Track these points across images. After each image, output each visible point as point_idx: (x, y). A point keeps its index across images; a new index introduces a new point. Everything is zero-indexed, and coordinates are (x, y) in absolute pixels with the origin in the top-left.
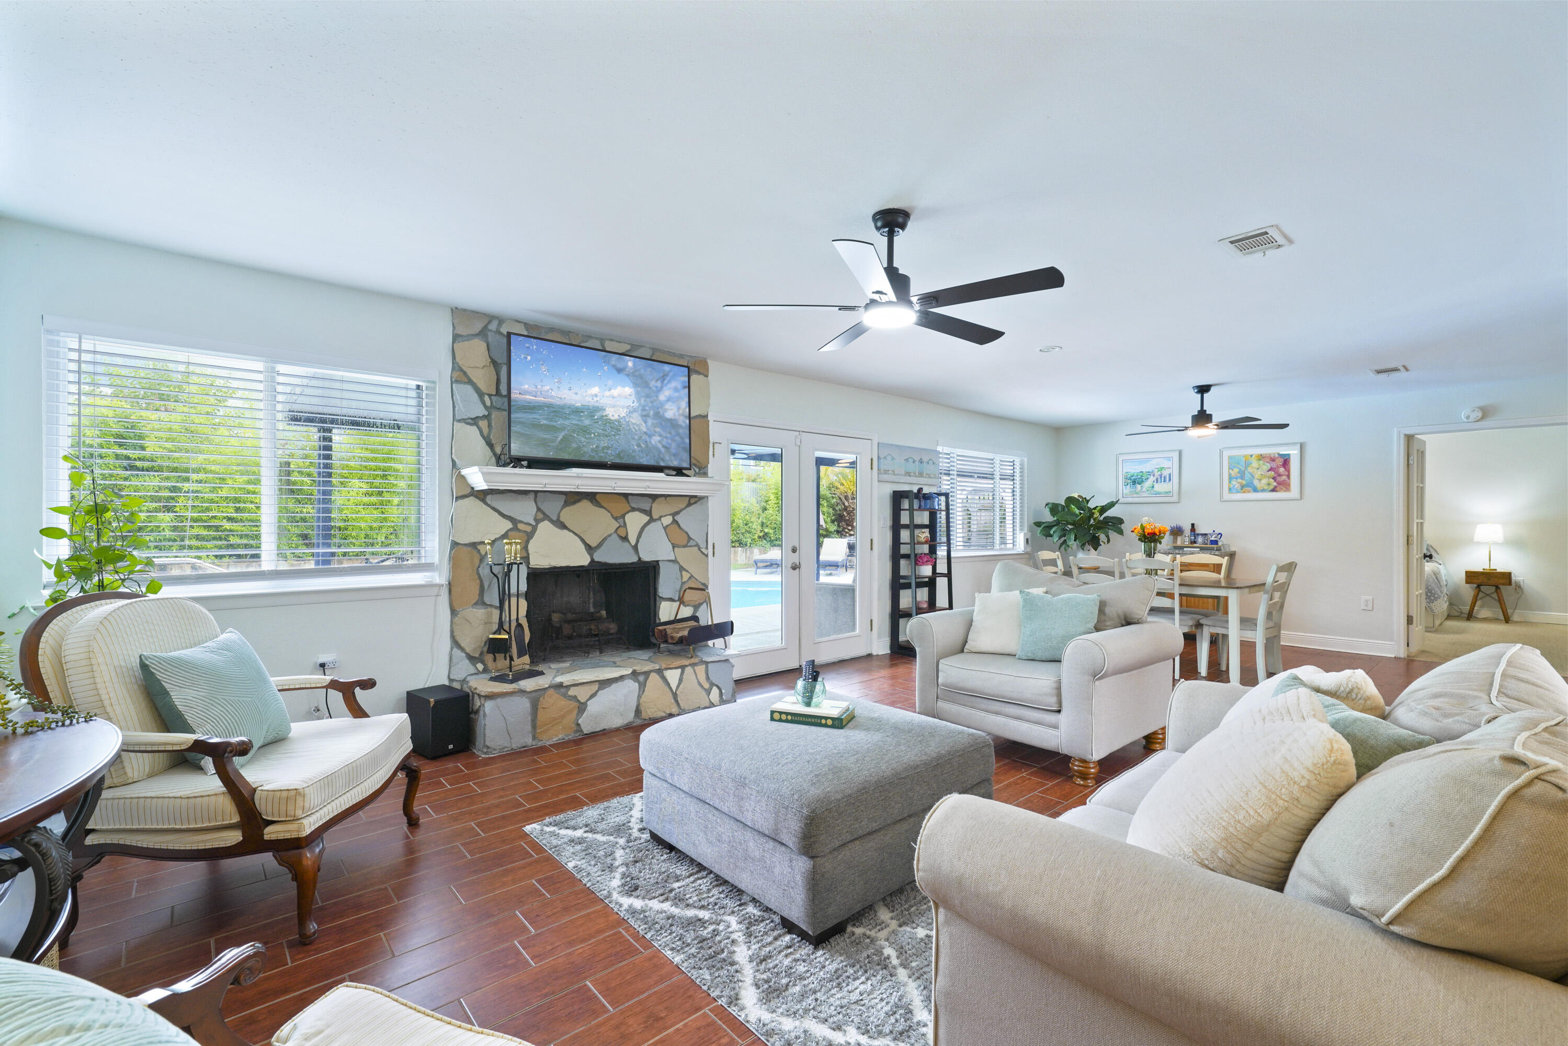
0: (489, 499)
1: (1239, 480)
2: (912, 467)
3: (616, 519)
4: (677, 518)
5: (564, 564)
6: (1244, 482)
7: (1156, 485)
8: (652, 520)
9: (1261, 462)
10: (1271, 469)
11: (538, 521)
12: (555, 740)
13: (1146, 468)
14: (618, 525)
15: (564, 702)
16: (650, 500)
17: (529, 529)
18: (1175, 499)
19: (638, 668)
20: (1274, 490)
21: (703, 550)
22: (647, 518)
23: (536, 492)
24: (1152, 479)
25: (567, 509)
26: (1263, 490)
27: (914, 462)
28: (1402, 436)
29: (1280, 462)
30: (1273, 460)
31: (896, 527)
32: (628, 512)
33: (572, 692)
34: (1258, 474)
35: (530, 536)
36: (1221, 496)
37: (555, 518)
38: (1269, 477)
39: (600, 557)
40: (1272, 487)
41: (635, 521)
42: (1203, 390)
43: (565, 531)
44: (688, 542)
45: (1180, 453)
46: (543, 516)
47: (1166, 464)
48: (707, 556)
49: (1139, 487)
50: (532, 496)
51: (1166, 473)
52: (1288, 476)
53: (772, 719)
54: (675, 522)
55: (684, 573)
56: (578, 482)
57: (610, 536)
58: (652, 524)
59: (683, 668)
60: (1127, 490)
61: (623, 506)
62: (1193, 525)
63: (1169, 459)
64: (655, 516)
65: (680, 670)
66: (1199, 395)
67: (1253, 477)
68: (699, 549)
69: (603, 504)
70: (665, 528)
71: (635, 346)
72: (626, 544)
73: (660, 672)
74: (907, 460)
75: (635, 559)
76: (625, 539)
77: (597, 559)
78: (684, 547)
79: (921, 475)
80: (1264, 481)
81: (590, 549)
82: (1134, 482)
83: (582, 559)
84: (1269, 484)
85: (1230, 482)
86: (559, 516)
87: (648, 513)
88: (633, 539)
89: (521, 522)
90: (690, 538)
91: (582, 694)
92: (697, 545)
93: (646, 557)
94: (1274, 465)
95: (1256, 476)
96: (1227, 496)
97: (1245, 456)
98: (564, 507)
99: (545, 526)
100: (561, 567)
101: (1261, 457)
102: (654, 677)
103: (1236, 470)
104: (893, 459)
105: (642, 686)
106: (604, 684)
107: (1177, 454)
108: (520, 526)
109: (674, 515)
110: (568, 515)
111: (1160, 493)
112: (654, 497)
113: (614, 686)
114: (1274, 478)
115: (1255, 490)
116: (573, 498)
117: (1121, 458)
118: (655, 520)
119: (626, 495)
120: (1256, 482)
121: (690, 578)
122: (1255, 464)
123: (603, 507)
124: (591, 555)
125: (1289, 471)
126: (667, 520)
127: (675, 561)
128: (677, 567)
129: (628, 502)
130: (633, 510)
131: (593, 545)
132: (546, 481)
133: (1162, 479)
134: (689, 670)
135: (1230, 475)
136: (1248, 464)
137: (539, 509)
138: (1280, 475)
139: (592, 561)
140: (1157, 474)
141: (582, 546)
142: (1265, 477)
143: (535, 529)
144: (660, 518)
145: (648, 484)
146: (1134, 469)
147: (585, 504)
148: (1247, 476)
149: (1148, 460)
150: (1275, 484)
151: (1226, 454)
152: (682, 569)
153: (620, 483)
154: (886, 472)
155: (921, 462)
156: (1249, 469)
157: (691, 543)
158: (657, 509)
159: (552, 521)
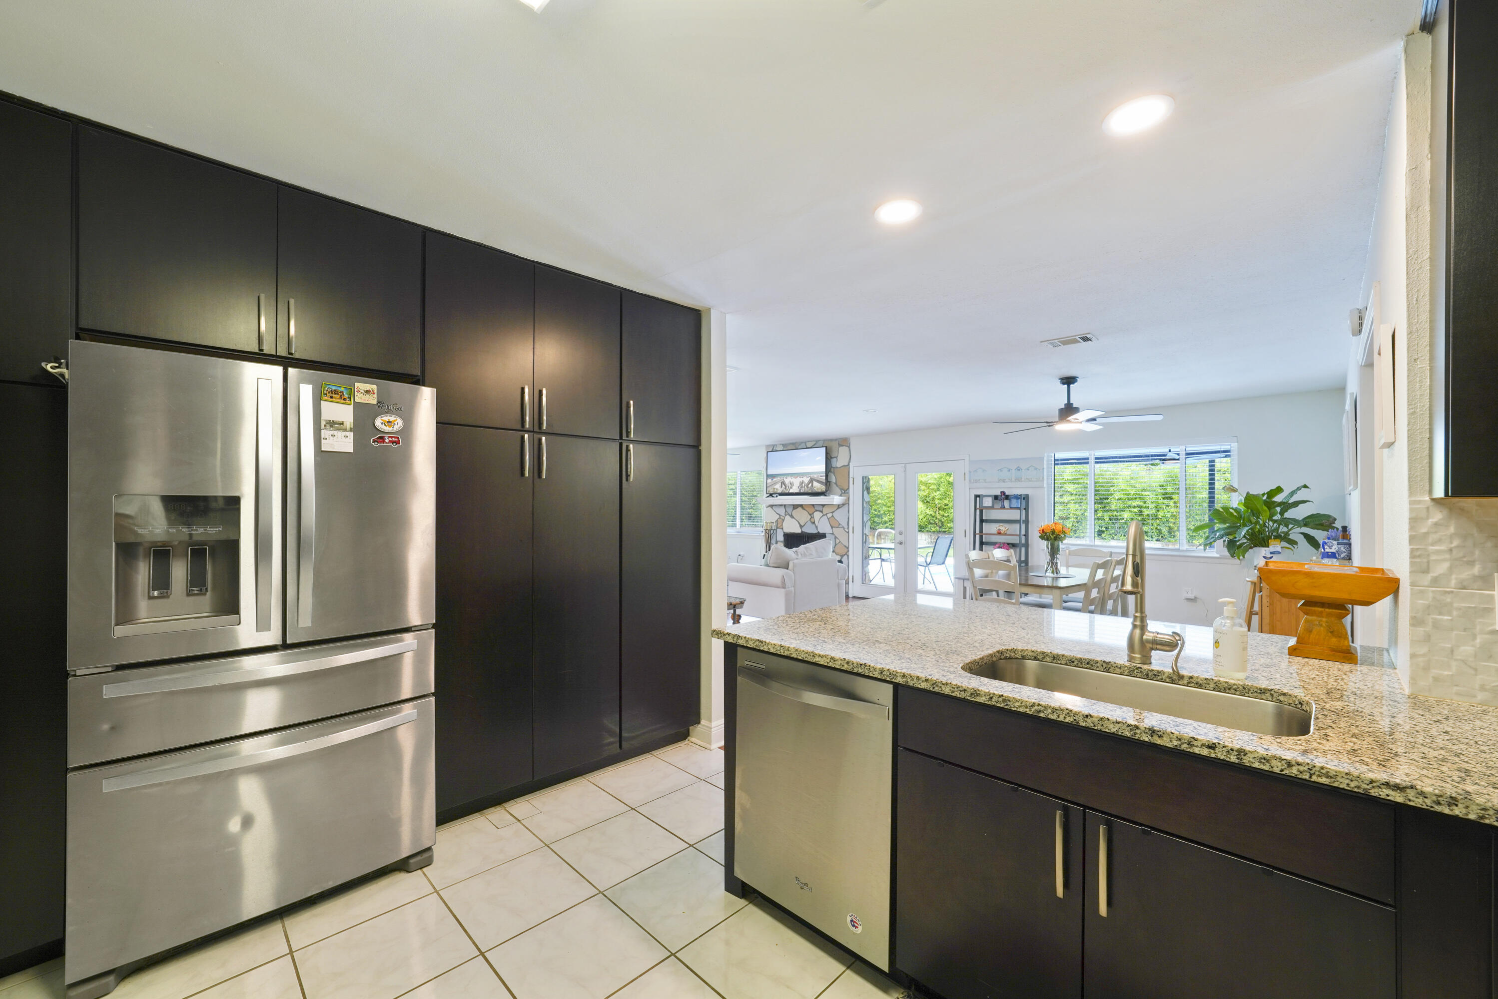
0: (773, 507)
2: (1006, 475)
3: (810, 515)
4: (833, 514)
8: (823, 515)
11: (786, 515)
16: (821, 506)
17: (783, 518)
21: (846, 530)
23: (785, 504)
25: (794, 511)
27: (1009, 471)
31: (976, 522)
32: (814, 512)
35: (783, 520)
41: (817, 515)
43: (794, 519)
46: (787, 513)
48: (848, 532)
50: (783, 506)
54: (833, 516)
55: (837, 540)
57: (808, 521)
58: (824, 517)
61: (812, 510)
68: (844, 529)
69: (805, 508)
70: (828, 519)
71: (817, 441)
72: (814, 525)
74: (1000, 470)
75: (817, 532)
77: (803, 531)
78: (838, 527)
79: (1018, 480)
81: (801, 527)
83: (799, 531)
86: (792, 513)
87: (822, 512)
88: (816, 523)
89: (780, 515)
90: (840, 524)
92: (843, 527)
93: (822, 531)
99: (788, 517)
100: (793, 533)
104: (984, 471)
108: (781, 517)
109: (832, 512)
110: (794, 513)
112: (823, 505)
116: (795, 507)
119: (813, 505)
121: (840, 542)
123: (805, 510)
124: (801, 529)
126: (830, 515)
127: (833, 534)
128: (834, 537)
129: (814, 508)
130: (817, 511)
131: (802, 524)
137: (786, 511)
141: (799, 525)
143: (785, 518)
144: (826, 514)
147: (800, 509)
152: (836, 538)
155: (1018, 469)
157: (840, 526)
158: (825, 510)
159: (789, 515)
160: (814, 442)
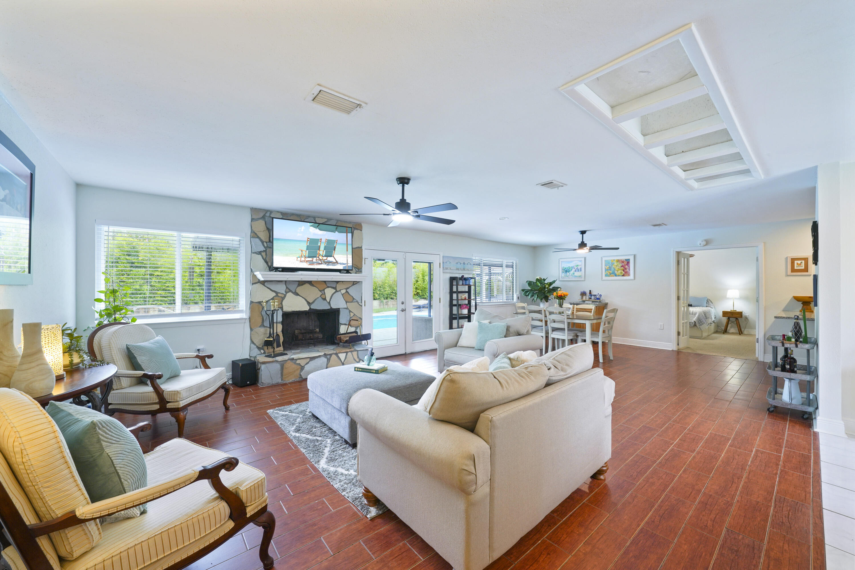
0: (266, 284)
1: (609, 271)
2: (459, 266)
3: (321, 291)
4: (348, 290)
5: (298, 310)
6: (611, 272)
7: (575, 273)
8: (336, 291)
9: (618, 263)
10: (622, 266)
11: (286, 292)
12: (291, 381)
13: (571, 265)
14: (321, 294)
15: (294, 366)
16: (336, 283)
17: (283, 296)
18: (583, 279)
19: (327, 353)
20: (623, 276)
21: (360, 304)
22: (335, 291)
23: (286, 281)
24: (573, 270)
25: (299, 287)
26: (619, 276)
27: (460, 264)
28: (675, 252)
29: (626, 263)
30: (623, 262)
31: (451, 292)
32: (326, 288)
33: (298, 362)
34: (617, 268)
35: (283, 299)
36: (602, 278)
37: (294, 291)
38: (621, 270)
39: (313, 307)
40: (622, 274)
41: (329, 292)
42: (583, 232)
43: (299, 297)
44: (353, 300)
45: (585, 258)
46: (288, 290)
47: (579, 263)
48: (362, 306)
49: (568, 273)
50: (284, 282)
51: (579, 267)
52: (629, 269)
53: (355, 370)
54: (347, 292)
55: (351, 313)
56: (302, 277)
57: (318, 298)
58: (337, 293)
59: (347, 353)
60: (563, 275)
61: (323, 286)
62: (590, 291)
63: (581, 261)
64: (338, 290)
65: (345, 354)
66: (581, 235)
67: (615, 270)
68: (358, 303)
69: (315, 285)
70: (342, 295)
72: (325, 301)
73: (336, 354)
74: (457, 263)
75: (329, 308)
76: (325, 299)
78: (351, 302)
79: (464, 269)
80: (619, 271)
81: (309, 304)
82: (566, 272)
83: (306, 308)
84: (621, 273)
85: (605, 272)
86: (296, 290)
87: (335, 288)
88: (328, 300)
89: (279, 293)
90: (354, 299)
91: (302, 362)
92: (357, 302)
93: (334, 306)
94: (623, 264)
95: (616, 269)
96: (604, 278)
97: (611, 260)
98: (298, 287)
99: (290, 295)
100: (297, 311)
101: (618, 261)
102: (334, 356)
103: (608, 267)
104: (450, 263)
105: (329, 360)
106: (312, 359)
107: (583, 259)
108: (279, 295)
109: (348, 288)
110: (299, 290)
111: (577, 276)
112: (337, 282)
113: (316, 360)
114: (623, 270)
115: (616, 275)
116: (301, 283)
117: (561, 260)
118: (338, 291)
119: (325, 282)
120: (616, 272)
121: (354, 315)
122: (616, 264)
123: (314, 286)
124: (310, 306)
125: (629, 267)
126: (343, 291)
127: (347, 308)
128: (348, 311)
129: (326, 284)
130: (328, 287)
131: (311, 302)
132: (288, 277)
133: (578, 270)
134: (349, 354)
135: (605, 268)
136: (613, 264)
137: (287, 288)
138: (626, 269)
139: (310, 309)
140: (576, 268)
141: (306, 302)
142: (620, 270)
143: (285, 296)
144: (340, 291)
145: (332, 277)
146: (566, 266)
147: (307, 286)
148: (613, 269)
149: (571, 262)
150: (624, 273)
151: (604, 259)
152: (350, 311)
153: (320, 277)
154: (447, 269)
155: (464, 264)
156: (613, 266)
157: (354, 301)
158: (339, 287)
159: (292, 292)
160: (326, 220)
